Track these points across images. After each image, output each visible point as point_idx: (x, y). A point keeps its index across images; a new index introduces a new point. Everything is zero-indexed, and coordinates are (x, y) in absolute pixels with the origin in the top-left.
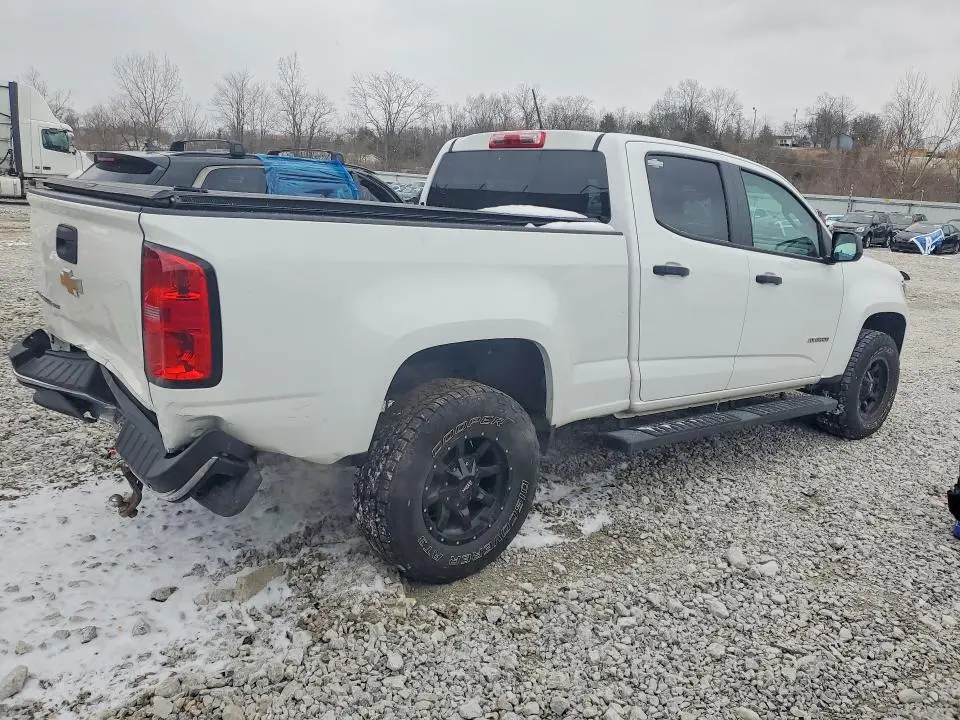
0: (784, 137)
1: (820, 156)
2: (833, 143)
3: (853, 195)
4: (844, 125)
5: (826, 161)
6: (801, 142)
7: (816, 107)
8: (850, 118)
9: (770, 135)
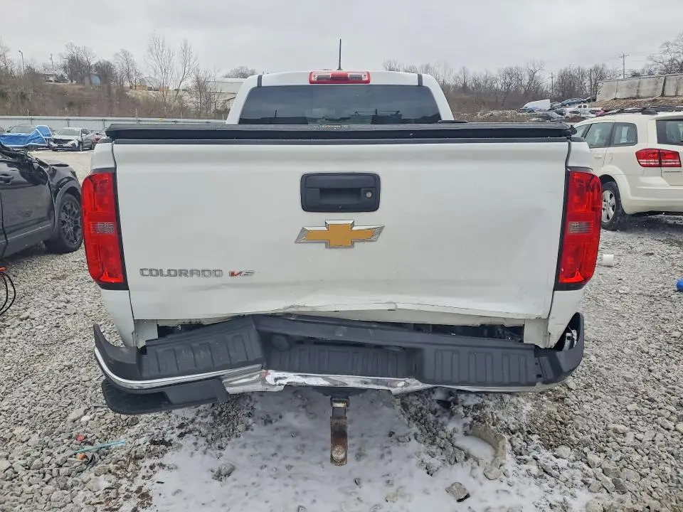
0: (47, 75)
1: (80, 89)
2: (87, 80)
3: (139, 117)
4: (90, 68)
5: (86, 93)
6: (60, 79)
7: (67, 53)
8: (93, 63)
9: (34, 73)
